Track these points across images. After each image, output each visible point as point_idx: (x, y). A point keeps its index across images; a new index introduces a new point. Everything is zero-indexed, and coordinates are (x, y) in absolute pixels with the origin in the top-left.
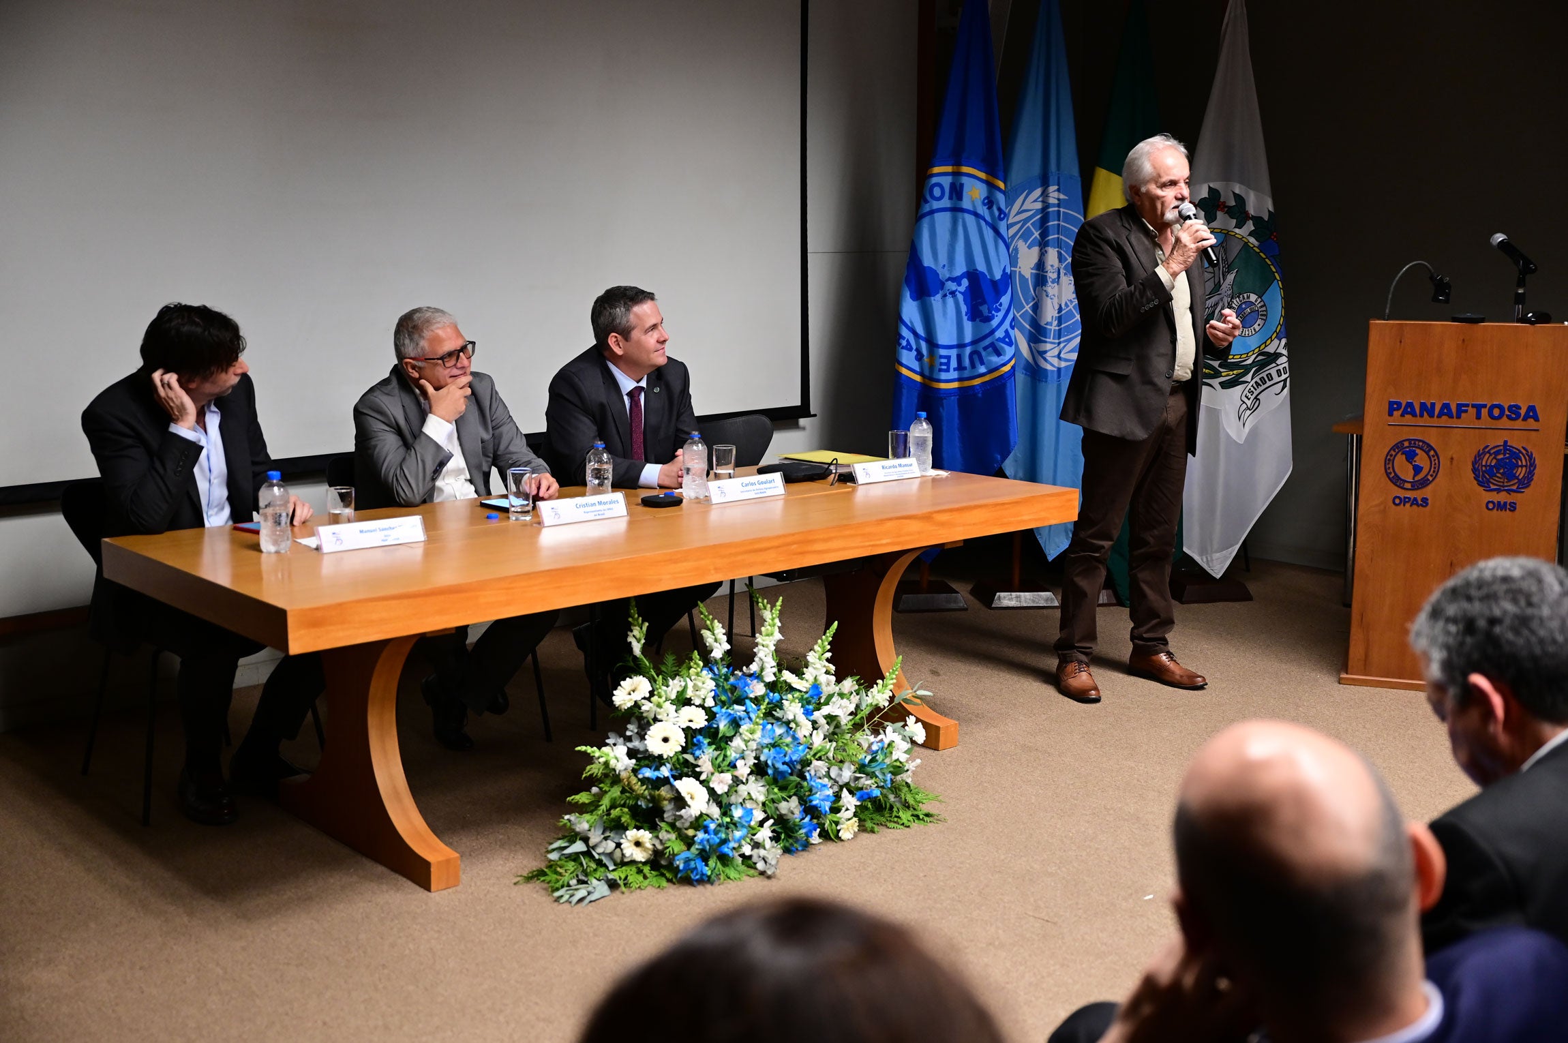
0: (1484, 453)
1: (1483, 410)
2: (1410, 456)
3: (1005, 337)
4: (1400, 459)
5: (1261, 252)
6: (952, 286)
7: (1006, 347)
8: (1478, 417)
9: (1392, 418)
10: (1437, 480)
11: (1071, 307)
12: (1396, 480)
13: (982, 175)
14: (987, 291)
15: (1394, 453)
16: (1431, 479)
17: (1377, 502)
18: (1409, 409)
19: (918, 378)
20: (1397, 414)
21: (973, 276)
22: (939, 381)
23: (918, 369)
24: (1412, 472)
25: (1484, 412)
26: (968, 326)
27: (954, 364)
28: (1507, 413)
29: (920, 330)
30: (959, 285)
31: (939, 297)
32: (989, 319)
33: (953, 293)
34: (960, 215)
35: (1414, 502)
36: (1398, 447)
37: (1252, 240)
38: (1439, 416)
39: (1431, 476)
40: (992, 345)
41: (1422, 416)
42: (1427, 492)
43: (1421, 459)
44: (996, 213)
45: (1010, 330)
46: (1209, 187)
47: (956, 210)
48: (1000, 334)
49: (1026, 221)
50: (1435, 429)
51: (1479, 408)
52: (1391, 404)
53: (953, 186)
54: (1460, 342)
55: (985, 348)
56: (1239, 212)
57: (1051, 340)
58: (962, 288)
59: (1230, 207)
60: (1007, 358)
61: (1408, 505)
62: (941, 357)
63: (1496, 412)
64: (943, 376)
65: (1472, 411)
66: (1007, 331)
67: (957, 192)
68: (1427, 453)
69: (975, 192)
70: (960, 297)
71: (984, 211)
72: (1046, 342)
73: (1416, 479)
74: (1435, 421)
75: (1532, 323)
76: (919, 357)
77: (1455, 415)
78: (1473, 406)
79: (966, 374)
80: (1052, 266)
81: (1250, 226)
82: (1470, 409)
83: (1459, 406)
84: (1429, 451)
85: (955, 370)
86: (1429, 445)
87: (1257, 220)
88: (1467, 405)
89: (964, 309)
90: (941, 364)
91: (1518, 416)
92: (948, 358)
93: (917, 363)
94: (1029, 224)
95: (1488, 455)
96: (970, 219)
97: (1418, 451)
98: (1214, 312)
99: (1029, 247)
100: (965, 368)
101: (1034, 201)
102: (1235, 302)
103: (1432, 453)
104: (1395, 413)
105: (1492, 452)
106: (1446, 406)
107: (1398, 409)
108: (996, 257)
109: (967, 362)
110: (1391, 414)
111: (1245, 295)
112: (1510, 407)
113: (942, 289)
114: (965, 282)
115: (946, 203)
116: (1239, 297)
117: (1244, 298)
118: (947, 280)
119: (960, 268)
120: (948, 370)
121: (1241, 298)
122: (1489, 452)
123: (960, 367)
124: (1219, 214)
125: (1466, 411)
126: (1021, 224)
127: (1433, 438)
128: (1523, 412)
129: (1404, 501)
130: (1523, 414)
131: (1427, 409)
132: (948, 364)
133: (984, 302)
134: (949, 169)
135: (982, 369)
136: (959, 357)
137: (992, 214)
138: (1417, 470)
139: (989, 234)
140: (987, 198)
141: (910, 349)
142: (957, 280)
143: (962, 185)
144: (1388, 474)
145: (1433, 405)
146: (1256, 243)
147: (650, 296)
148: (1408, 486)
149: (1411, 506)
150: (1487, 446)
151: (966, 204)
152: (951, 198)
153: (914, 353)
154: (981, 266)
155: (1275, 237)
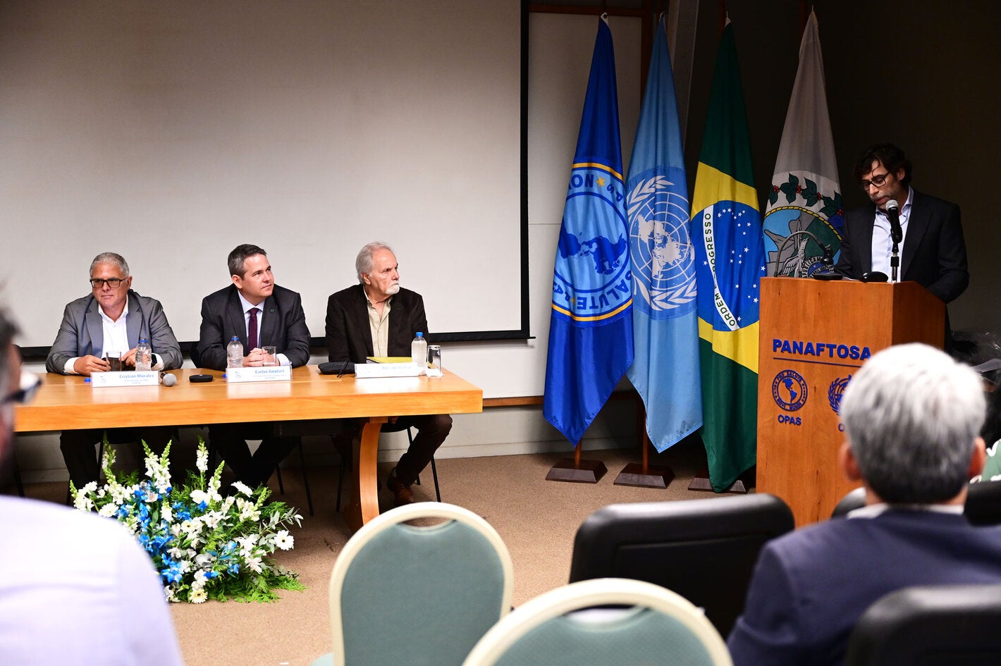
0: (836, 385)
1: (834, 349)
2: (789, 385)
3: (621, 285)
4: (782, 385)
5: (830, 224)
6: (585, 248)
7: (623, 293)
8: (831, 355)
9: (776, 353)
10: (806, 404)
11: (678, 264)
12: (780, 402)
13: (607, 169)
14: (609, 252)
15: (778, 381)
16: (802, 403)
17: (768, 419)
18: (786, 347)
19: (568, 313)
20: (779, 350)
21: (599, 240)
22: (579, 316)
23: (567, 306)
24: (790, 397)
25: (835, 351)
26: (598, 276)
27: (589, 303)
28: (850, 353)
29: (568, 279)
30: (591, 247)
31: (576, 256)
32: (611, 271)
33: (586, 253)
34: (591, 196)
35: (792, 421)
36: (780, 376)
37: (822, 214)
38: (806, 353)
39: (803, 400)
40: (612, 291)
41: (794, 352)
42: (800, 413)
43: (796, 387)
44: (616, 196)
45: (625, 280)
46: (790, 174)
47: (589, 194)
48: (618, 282)
49: (643, 202)
50: (803, 363)
51: (831, 347)
52: (775, 341)
53: (587, 176)
54: (818, 295)
55: (608, 293)
56: (812, 194)
57: (658, 288)
58: (593, 250)
59: (803, 190)
60: (624, 299)
61: (788, 423)
62: (579, 298)
63: (843, 352)
64: (582, 312)
65: (827, 350)
66: (623, 281)
67: (590, 181)
68: (799, 382)
69: (602, 181)
70: (592, 256)
71: (608, 195)
72: (655, 290)
73: (793, 402)
74: (803, 357)
75: (865, 281)
76: (568, 298)
77: (792, 350)
78: (828, 346)
79: (598, 311)
80: (658, 234)
81: (821, 204)
82: (825, 348)
83: (818, 345)
84: (800, 380)
85: (590, 308)
86: (800, 377)
87: (827, 200)
88: (823, 345)
89: (595, 264)
90: (579, 303)
91: (857, 355)
92: (585, 299)
93: (567, 302)
94: (646, 204)
95: (838, 386)
96: (597, 200)
97: (793, 380)
98: (794, 270)
99: (647, 221)
100: (597, 307)
101: (650, 187)
102: (807, 263)
103: (802, 382)
104: (778, 349)
105: (841, 384)
106: (810, 345)
107: (779, 346)
108: (615, 228)
109: (598, 303)
110: (775, 350)
111: (816, 258)
112: (853, 348)
113: (579, 250)
114: (595, 246)
115: (582, 189)
116: (811, 259)
117: (815, 260)
118: (583, 244)
119: (592, 236)
120: (584, 308)
121: (813, 260)
122: (838, 384)
123: (594, 307)
124: (798, 196)
125: (823, 350)
126: (639, 204)
127: (801, 370)
128: (860, 353)
129: (786, 419)
130: (860, 355)
131: (797, 347)
132: (585, 304)
133: (607, 260)
134: (585, 165)
135: (606, 308)
136: (593, 299)
137: (613, 196)
138: (793, 395)
139: (610, 209)
140: (611, 185)
141: (561, 292)
142: (589, 244)
143: (592, 176)
144: (775, 397)
145: (801, 343)
146: (826, 218)
147: (262, 252)
148: (788, 407)
149: (790, 423)
150: (838, 379)
151: (595, 190)
152: (586, 185)
153: (564, 295)
154: (605, 235)
155: (840, 213)
